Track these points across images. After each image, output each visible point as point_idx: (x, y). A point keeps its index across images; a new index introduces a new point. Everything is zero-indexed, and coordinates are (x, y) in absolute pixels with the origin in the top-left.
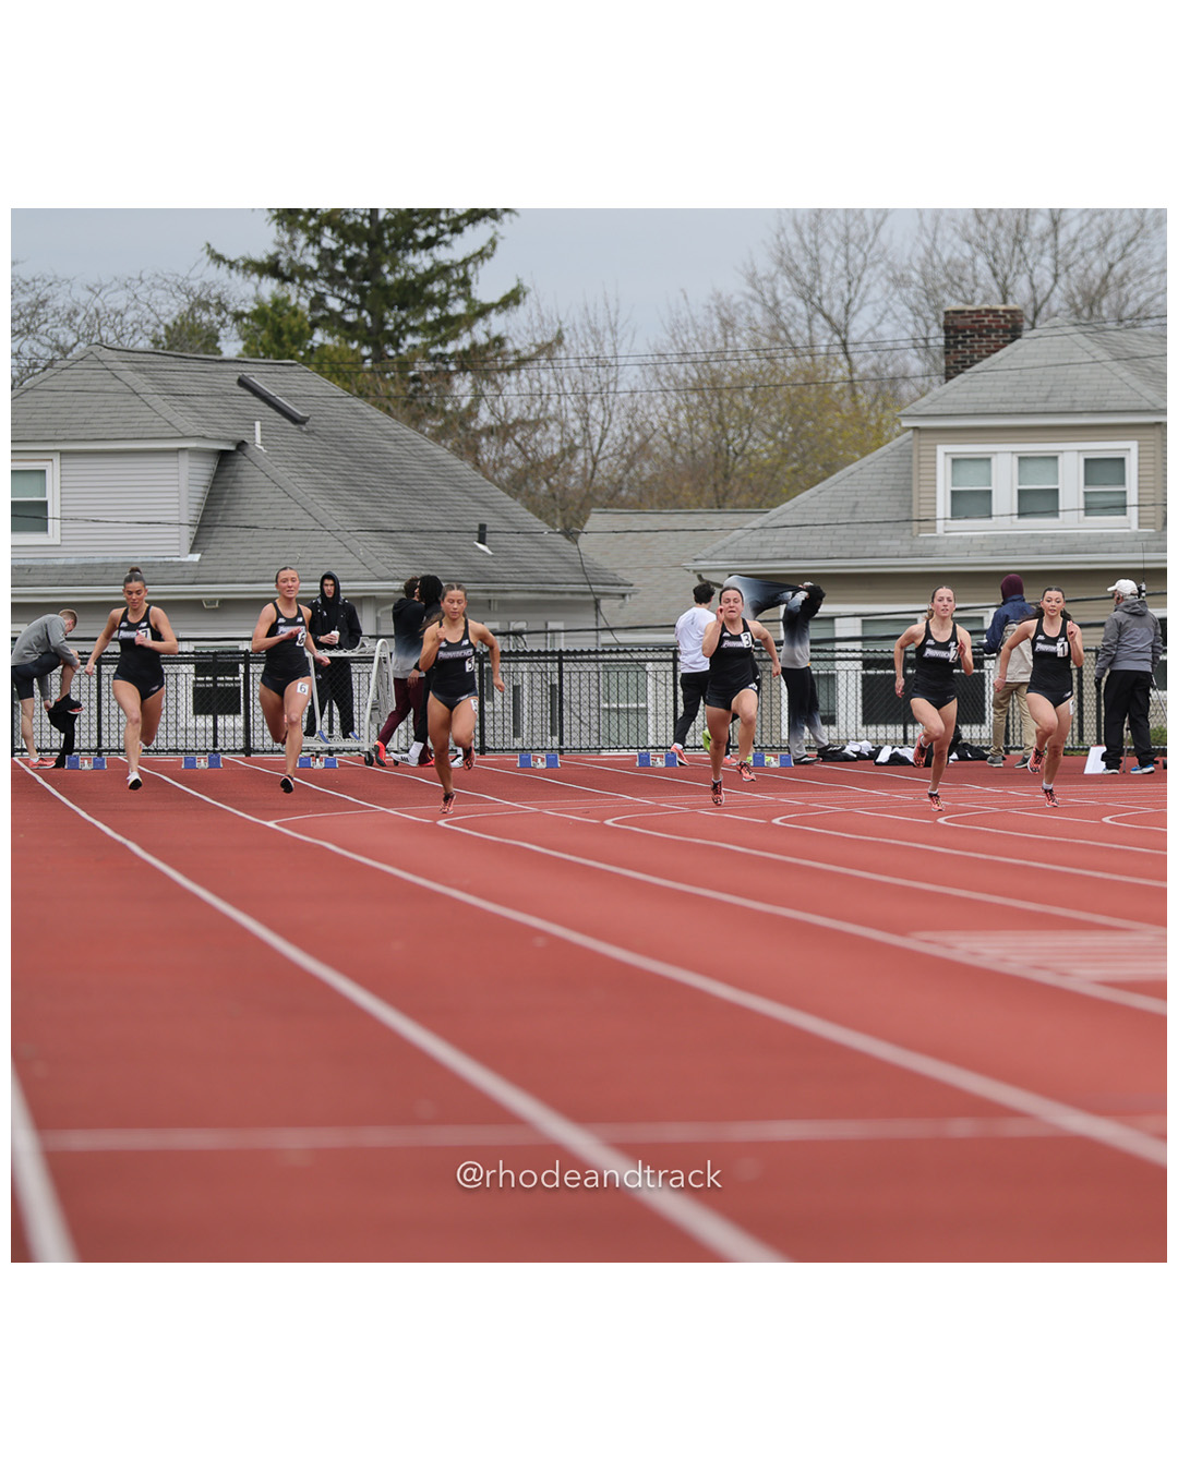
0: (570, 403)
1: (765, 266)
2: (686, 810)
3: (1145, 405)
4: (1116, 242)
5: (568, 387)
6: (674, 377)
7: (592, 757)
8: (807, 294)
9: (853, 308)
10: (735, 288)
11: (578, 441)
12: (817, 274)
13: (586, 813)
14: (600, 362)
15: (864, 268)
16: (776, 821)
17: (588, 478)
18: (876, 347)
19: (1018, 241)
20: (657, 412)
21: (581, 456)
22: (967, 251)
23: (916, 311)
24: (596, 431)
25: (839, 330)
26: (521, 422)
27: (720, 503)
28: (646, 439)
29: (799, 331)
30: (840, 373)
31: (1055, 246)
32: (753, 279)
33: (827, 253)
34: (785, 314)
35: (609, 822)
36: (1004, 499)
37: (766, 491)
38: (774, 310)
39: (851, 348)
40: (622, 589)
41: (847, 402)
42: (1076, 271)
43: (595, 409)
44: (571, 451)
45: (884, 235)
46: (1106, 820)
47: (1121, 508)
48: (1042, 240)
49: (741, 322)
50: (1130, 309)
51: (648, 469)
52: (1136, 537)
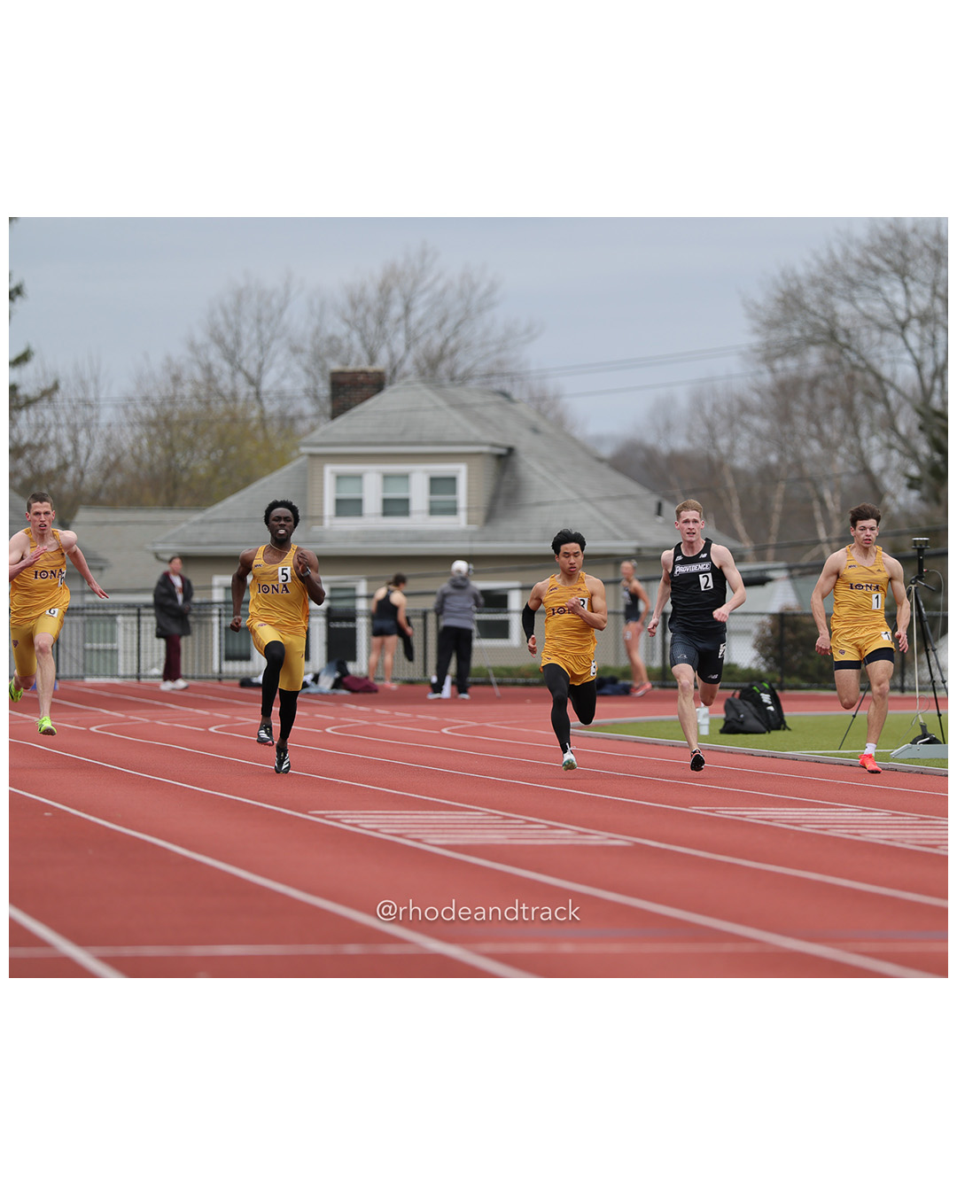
0: (64, 433)
1: (201, 337)
2: (147, 721)
3: (471, 439)
4: (450, 324)
5: (63, 420)
6: (140, 414)
7: (79, 682)
8: (231, 356)
9: (265, 366)
10: (180, 353)
11: (70, 459)
12: (238, 343)
13: (76, 723)
14: (87, 404)
15: (272, 339)
16: (212, 729)
17: (77, 485)
18: (281, 395)
19: (380, 322)
20: (127, 438)
21: (72, 470)
22: (345, 328)
23: (308, 371)
24: (83, 452)
25: (254, 382)
26: (29, 446)
27: (170, 503)
28: (118, 459)
29: (225, 383)
30: (255, 414)
31: (406, 325)
32: (193, 347)
33: (245, 329)
34: (216, 372)
35: (93, 729)
36: (372, 503)
37: (203, 495)
38: (208, 369)
39: (263, 396)
40: (100, 564)
41: (260, 434)
42: (422, 344)
43: (82, 437)
44: (64, 466)
45: (286, 317)
46: (445, 731)
47: (452, 510)
48: (399, 320)
49: (185, 376)
50: (460, 371)
51: (119, 479)
52: (464, 532)
